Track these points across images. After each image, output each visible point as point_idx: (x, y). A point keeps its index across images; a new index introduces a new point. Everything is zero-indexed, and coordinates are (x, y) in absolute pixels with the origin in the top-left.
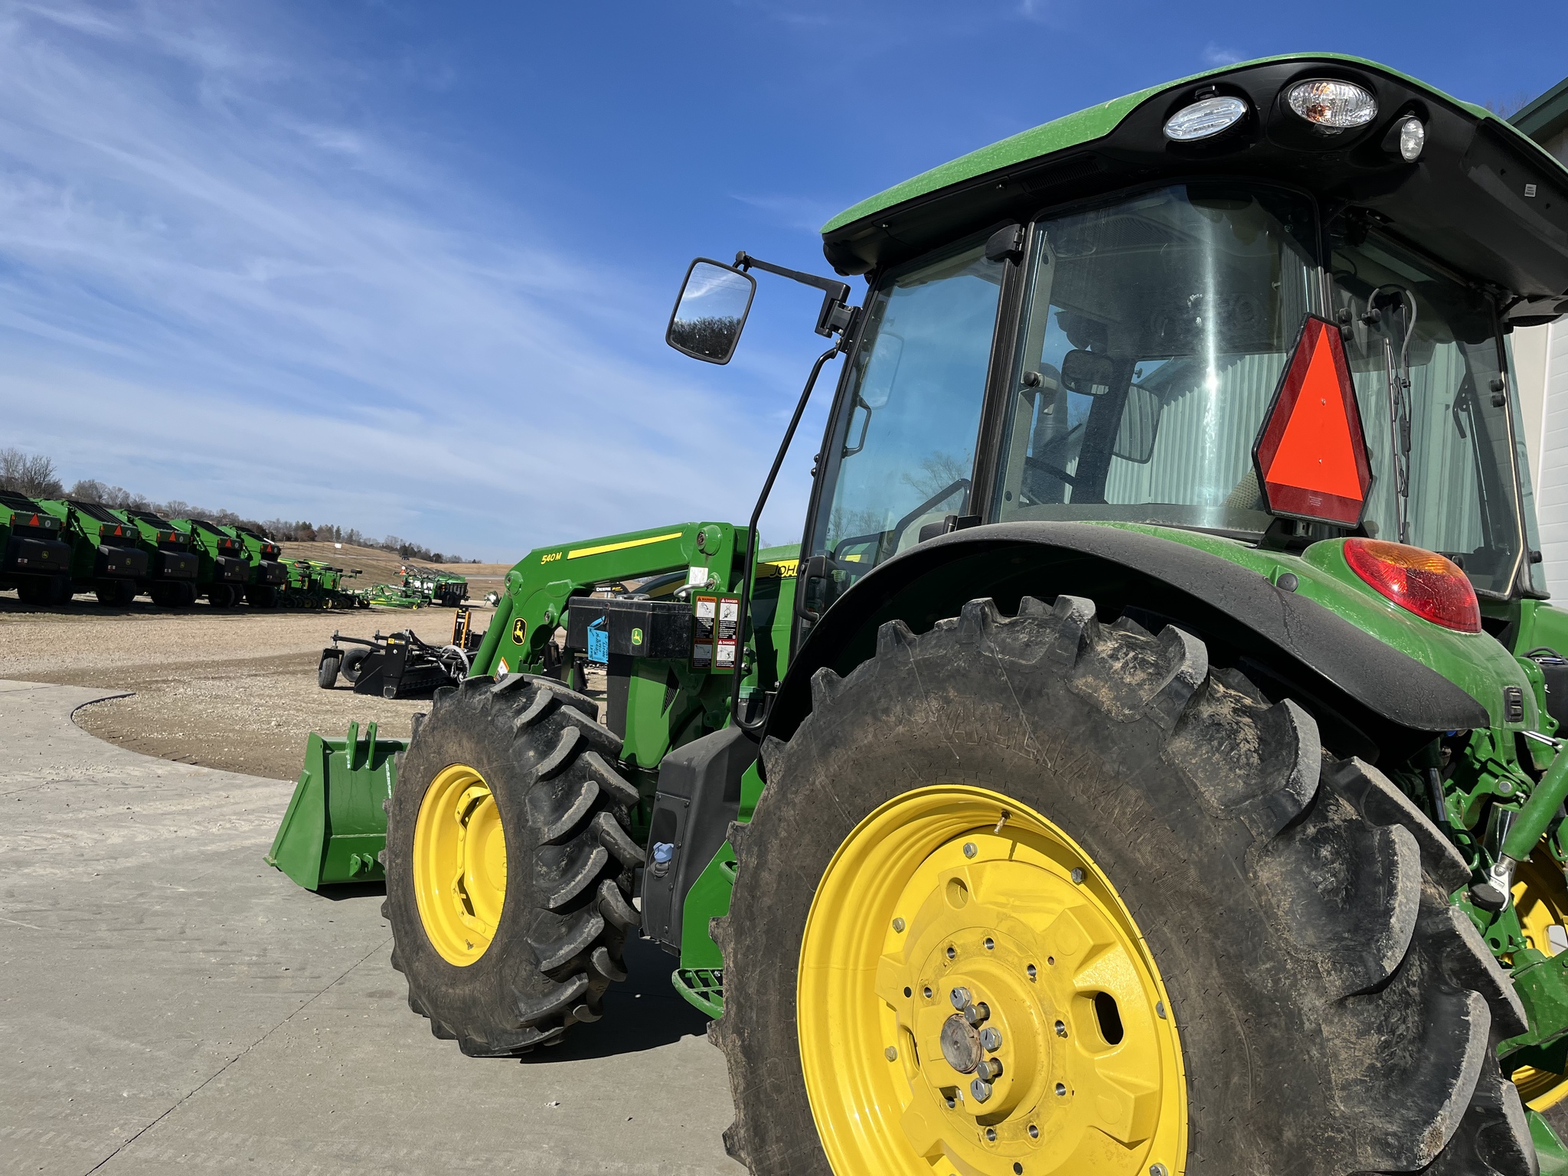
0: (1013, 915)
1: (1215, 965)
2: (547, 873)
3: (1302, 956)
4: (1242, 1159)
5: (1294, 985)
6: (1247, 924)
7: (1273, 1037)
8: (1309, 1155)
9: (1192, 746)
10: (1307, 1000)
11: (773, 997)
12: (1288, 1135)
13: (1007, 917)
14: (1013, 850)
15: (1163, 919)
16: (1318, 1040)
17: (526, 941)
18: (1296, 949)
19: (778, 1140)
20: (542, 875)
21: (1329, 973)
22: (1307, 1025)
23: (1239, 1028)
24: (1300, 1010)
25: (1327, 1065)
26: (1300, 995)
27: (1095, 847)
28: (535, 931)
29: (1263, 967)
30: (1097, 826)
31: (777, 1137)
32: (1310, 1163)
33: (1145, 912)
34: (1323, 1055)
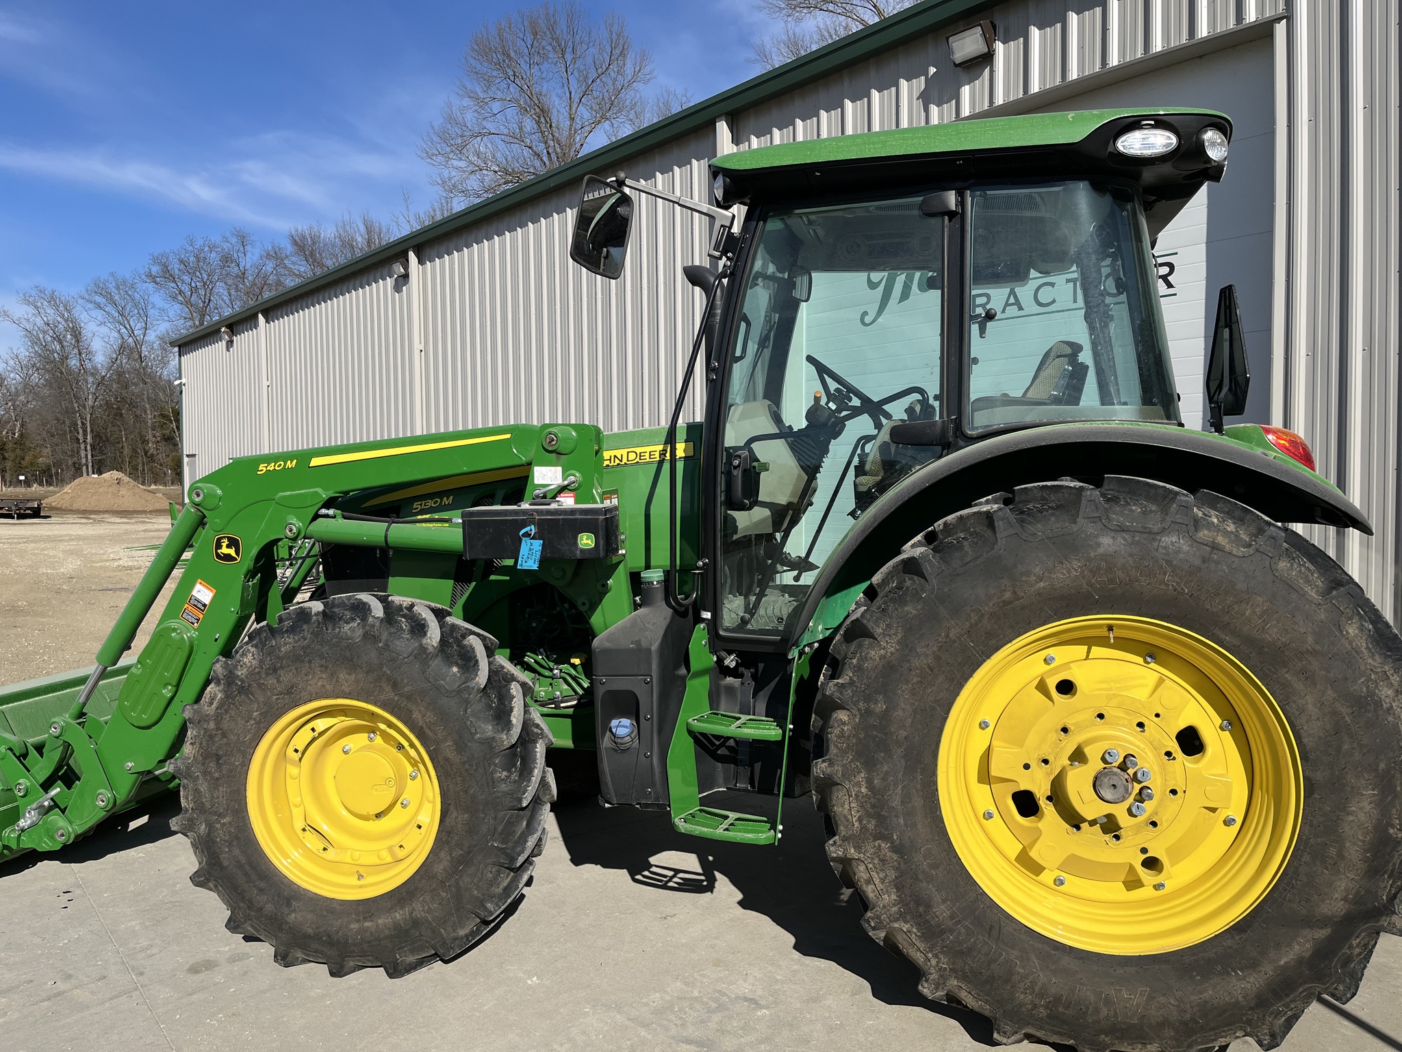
0: (1121, 693)
1: (1329, 688)
2: (508, 777)
3: (1379, 670)
4: (1353, 788)
5: (1376, 687)
6: (1347, 661)
7: (1368, 717)
8: (1392, 772)
9: (1289, 565)
10: (1383, 692)
11: (918, 802)
12: (1382, 766)
13: (1115, 696)
14: (1089, 652)
15: (1285, 670)
16: (1392, 712)
17: (492, 845)
18: (1376, 667)
19: (944, 901)
20: (503, 780)
21: (1393, 675)
22: (1385, 706)
23: (1347, 718)
24: (1381, 698)
25: (1398, 723)
26: (1380, 691)
27: (1223, 636)
28: (501, 834)
29: (1360, 681)
30: (1229, 623)
31: (942, 900)
32: (1393, 777)
33: (1268, 669)
34: (1395, 719)
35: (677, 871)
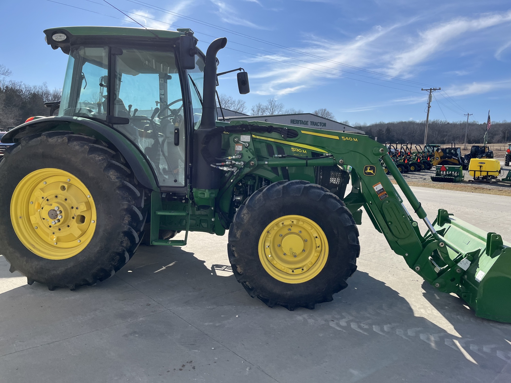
35: (224, 270)
